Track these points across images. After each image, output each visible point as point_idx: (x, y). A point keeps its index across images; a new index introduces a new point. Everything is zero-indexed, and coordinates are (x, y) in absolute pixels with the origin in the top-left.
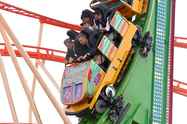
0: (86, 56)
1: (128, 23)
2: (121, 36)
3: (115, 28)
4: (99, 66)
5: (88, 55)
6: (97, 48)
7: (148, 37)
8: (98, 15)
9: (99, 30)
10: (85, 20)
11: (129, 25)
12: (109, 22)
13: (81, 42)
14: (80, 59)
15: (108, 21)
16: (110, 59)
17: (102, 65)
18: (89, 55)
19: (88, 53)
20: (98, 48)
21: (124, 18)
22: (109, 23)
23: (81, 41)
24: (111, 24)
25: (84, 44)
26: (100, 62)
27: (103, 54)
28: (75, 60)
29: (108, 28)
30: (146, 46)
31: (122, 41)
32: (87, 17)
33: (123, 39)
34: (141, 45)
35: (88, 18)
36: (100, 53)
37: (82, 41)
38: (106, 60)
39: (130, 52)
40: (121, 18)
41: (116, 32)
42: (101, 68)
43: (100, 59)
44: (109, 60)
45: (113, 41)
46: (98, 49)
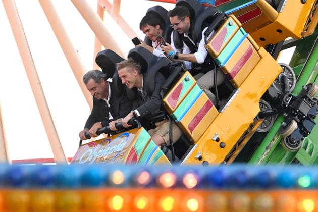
0: (129, 117)
1: (257, 51)
2: (234, 82)
3: (221, 58)
4: (162, 149)
5: (134, 114)
6: (162, 99)
7: (306, 97)
8: (179, 18)
9: (176, 57)
10: (148, 31)
11: (261, 57)
12: (206, 41)
13: (123, 81)
14: (116, 124)
15: (203, 36)
16: (192, 136)
17: (169, 147)
18: (139, 115)
19: (136, 111)
20: (165, 100)
21: (249, 36)
22: (206, 43)
23: (124, 77)
24: (210, 45)
25: (131, 86)
26: (167, 138)
27: (176, 119)
28: (104, 128)
29: (200, 56)
30: (296, 117)
31: (235, 95)
32: (155, 26)
33: (239, 89)
34: (285, 115)
35: (158, 27)
36: (169, 115)
37: (127, 79)
38: (183, 138)
39: (252, 126)
40: (240, 36)
41: (222, 70)
42: (165, 154)
43: (168, 130)
44: (191, 138)
45: (210, 92)
46: (164, 102)
